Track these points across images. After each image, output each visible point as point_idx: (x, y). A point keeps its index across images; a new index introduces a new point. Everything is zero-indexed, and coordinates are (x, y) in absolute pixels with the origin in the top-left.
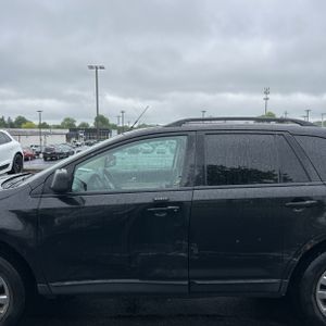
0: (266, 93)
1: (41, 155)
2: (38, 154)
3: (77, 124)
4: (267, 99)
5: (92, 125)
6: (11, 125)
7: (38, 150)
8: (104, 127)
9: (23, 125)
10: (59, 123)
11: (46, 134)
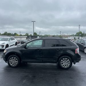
0: (79, 26)
1: (20, 43)
2: (20, 42)
3: (29, 35)
4: (79, 28)
5: (33, 35)
6: (13, 35)
7: (20, 41)
8: (36, 35)
9: (16, 35)
10: (25, 34)
11: (22, 37)
